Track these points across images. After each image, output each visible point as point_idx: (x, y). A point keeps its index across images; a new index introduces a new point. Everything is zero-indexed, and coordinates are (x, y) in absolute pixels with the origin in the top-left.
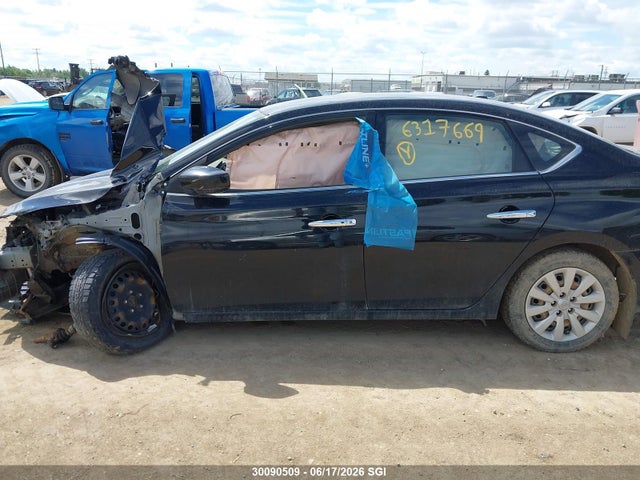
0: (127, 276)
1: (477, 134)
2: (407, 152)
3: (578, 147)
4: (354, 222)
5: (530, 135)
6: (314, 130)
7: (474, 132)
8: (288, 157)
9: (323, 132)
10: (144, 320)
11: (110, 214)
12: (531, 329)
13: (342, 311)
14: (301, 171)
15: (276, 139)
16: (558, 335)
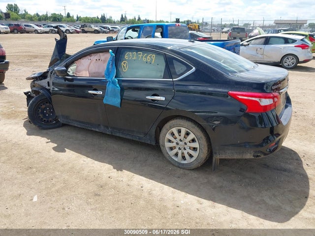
0: (47, 103)
1: (152, 59)
2: (125, 66)
3: (194, 68)
4: (101, 93)
5: (174, 61)
6: (101, 54)
7: (151, 58)
8: (92, 64)
9: (104, 55)
10: (50, 119)
11: (43, 81)
12: (167, 153)
13: (102, 129)
14: (97, 70)
15: (88, 57)
16: (178, 159)
